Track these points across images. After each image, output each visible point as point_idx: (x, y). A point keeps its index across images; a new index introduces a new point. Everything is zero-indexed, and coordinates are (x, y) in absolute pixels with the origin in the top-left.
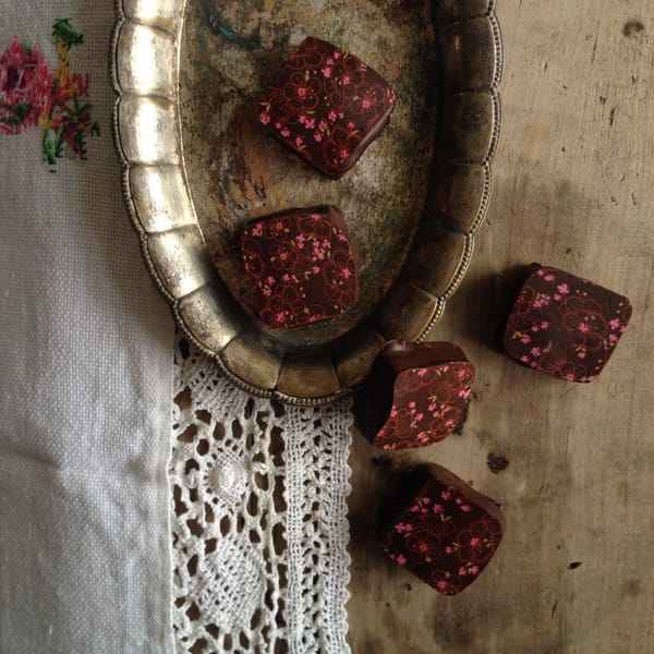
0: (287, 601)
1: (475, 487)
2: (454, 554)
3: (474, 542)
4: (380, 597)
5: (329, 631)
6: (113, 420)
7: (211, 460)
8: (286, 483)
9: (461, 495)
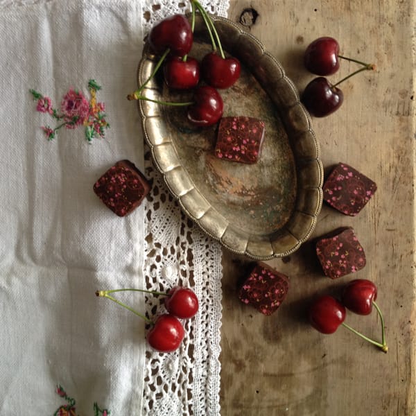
0: (195, 326)
1: (277, 270)
2: (269, 297)
3: (277, 291)
4: (239, 321)
5: (212, 340)
6: (119, 250)
7: (162, 264)
8: (194, 273)
9: (270, 272)
